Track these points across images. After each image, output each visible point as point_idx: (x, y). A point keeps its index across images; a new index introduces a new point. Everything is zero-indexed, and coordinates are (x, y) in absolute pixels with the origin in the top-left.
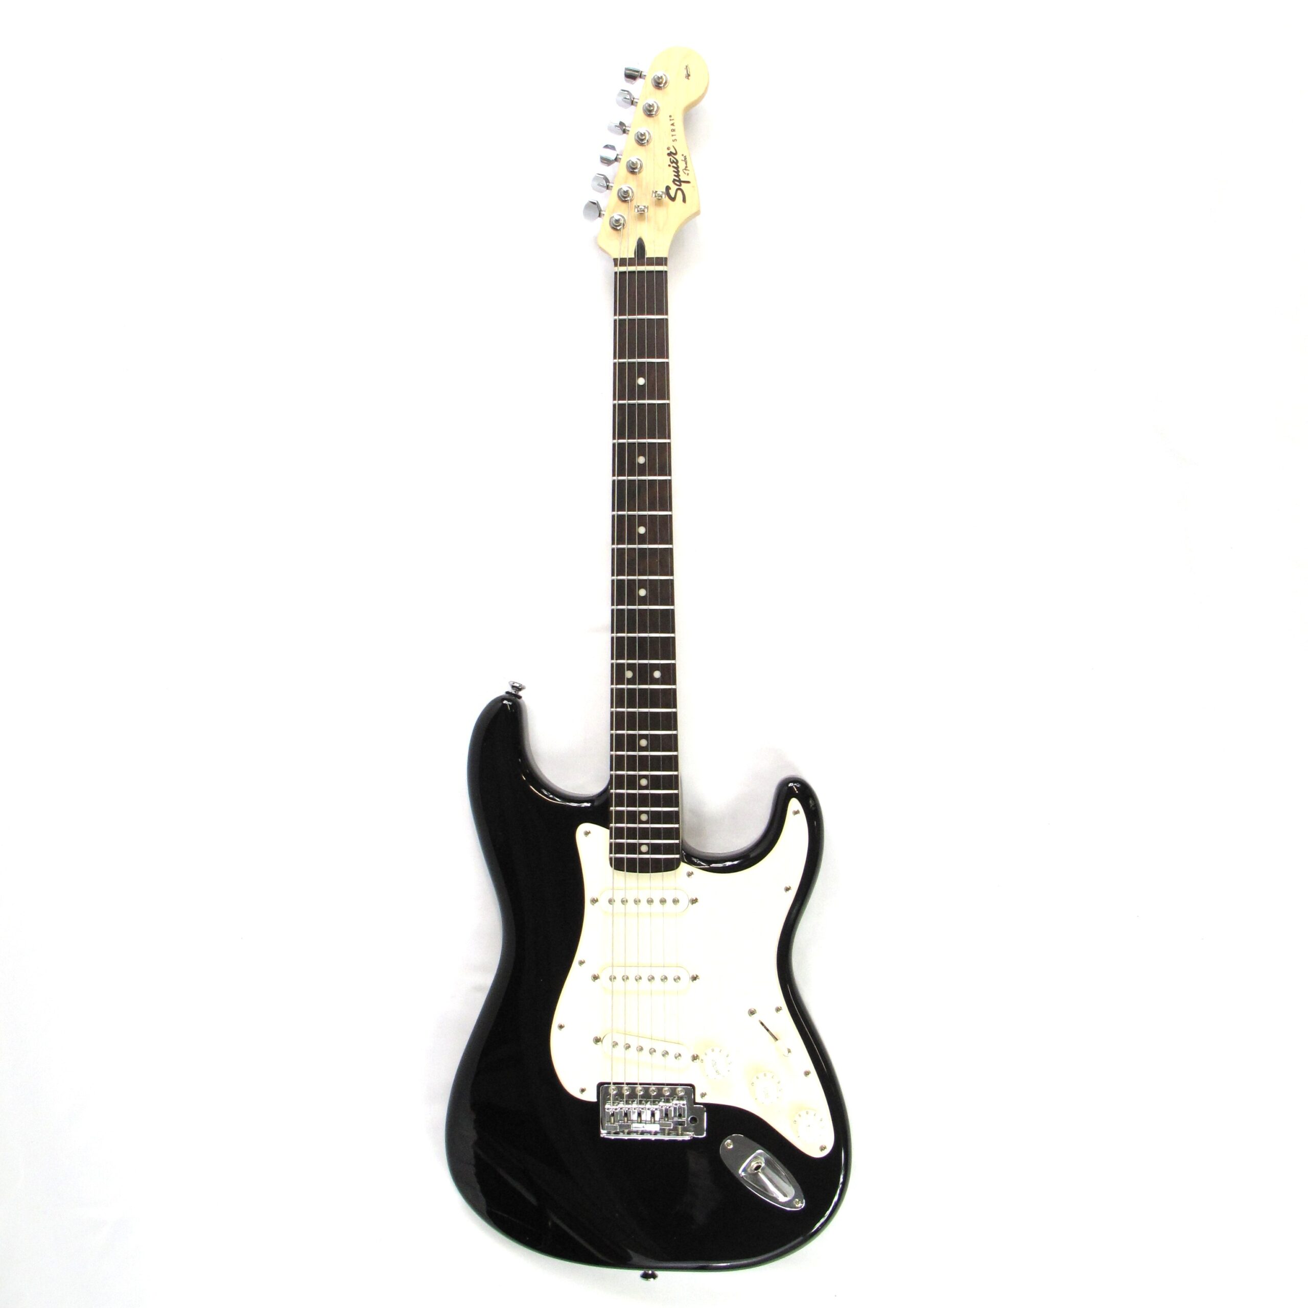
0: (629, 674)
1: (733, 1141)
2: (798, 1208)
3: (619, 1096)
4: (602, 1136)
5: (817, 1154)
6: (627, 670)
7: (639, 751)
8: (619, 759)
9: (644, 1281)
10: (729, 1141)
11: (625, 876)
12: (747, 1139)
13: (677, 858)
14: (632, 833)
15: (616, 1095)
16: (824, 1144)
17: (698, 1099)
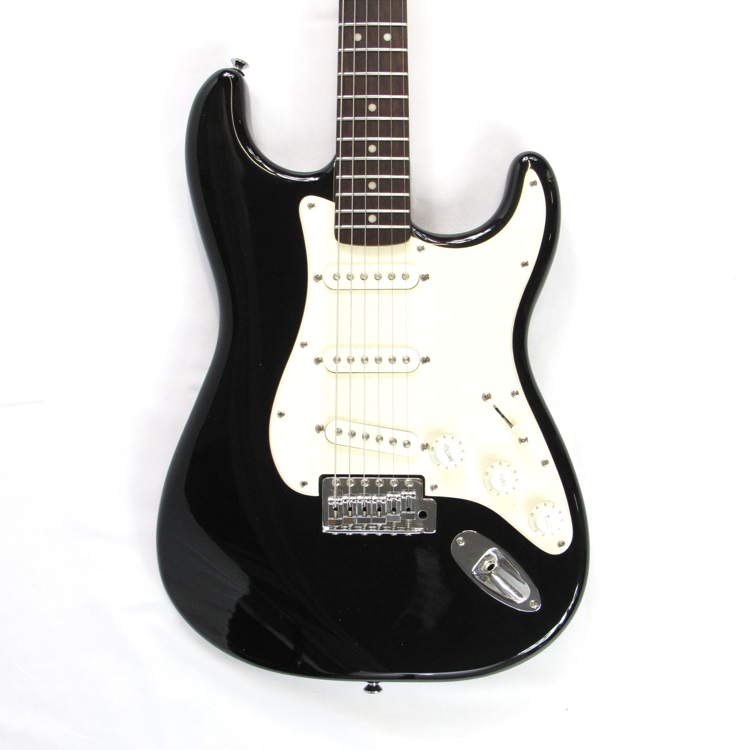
0: (358, 37)
1: (465, 537)
2: (533, 609)
3: (343, 490)
4: (324, 531)
5: (555, 550)
6: (356, 33)
7: (368, 116)
8: (347, 124)
9: (368, 694)
10: (461, 538)
11: (352, 251)
12: (479, 534)
13: (407, 229)
14: (359, 202)
15: (339, 488)
16: (562, 539)
17: (428, 492)
